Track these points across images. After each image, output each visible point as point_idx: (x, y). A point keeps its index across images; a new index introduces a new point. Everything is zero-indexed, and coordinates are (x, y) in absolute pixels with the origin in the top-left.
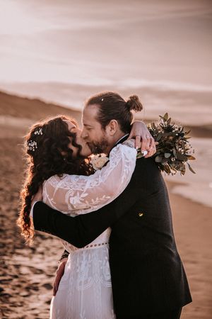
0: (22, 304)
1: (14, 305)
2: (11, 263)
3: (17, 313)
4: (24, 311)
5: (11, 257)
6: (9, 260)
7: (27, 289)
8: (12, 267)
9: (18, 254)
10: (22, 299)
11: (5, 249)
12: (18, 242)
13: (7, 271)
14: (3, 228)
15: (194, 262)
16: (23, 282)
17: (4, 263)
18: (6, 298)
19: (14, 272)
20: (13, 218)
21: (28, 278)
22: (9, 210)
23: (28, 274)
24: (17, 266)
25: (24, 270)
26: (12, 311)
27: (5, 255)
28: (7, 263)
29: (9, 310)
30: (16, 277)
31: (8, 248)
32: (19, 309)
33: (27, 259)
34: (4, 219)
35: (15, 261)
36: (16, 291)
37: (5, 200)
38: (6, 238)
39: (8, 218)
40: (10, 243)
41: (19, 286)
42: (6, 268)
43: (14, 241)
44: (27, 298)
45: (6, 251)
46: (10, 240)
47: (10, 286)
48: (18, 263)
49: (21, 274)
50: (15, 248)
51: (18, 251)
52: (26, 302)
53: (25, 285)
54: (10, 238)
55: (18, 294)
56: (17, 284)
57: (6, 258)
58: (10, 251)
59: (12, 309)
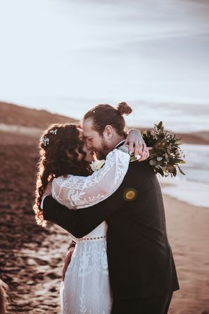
0: (29, 292)
1: (22, 292)
2: (19, 255)
3: (24, 299)
4: (30, 297)
5: (20, 250)
6: (17, 253)
7: (33, 278)
8: (20, 259)
9: (26, 247)
10: (28, 287)
11: (14, 242)
12: (26, 237)
13: (16, 263)
14: (13, 224)
15: (182, 255)
16: (30, 272)
17: (13, 255)
18: (15, 286)
19: (22, 263)
21: (34, 268)
22: (17, 209)
23: (34, 265)
24: (25, 258)
25: (31, 262)
26: (20, 298)
27: (14, 248)
28: (16, 255)
29: (17, 297)
30: (23, 267)
31: (17, 242)
32: (26, 296)
33: (33, 252)
34: (14, 216)
35: (23, 253)
36: (24, 280)
37: (15, 199)
38: (15, 233)
39: (17, 215)
40: (19, 238)
41: (26, 276)
42: (15, 259)
43: (23, 236)
44: (33, 287)
45: (15, 245)
46: (19, 235)
47: (18, 276)
48: (25, 255)
49: (28, 265)
50: (24, 242)
51: (26, 245)
52: (33, 290)
53: (31, 275)
54: (19, 233)
55: (25, 283)
56: (24, 273)
57: (15, 251)
58: (18, 244)
59: (20, 296)
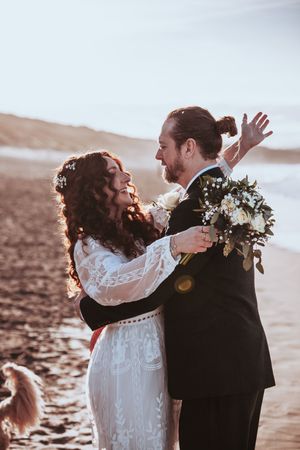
0: (73, 386)
1: (63, 388)
2: (58, 336)
3: (67, 397)
4: (76, 394)
5: (58, 328)
6: (54, 333)
7: (80, 367)
8: (59, 341)
9: (67, 324)
10: (73, 380)
11: (50, 318)
12: (66, 309)
13: (53, 347)
14: (47, 293)
16: (74, 359)
17: (49, 336)
18: (54, 380)
19: (62, 346)
20: (58, 280)
21: (79, 353)
22: (53, 270)
23: (79, 349)
24: (66, 340)
25: (74, 344)
26: (61, 396)
27: (49, 326)
28: (53, 336)
29: (57, 394)
30: (65, 353)
31: (54, 317)
32: (69, 393)
33: (78, 330)
34: (48, 281)
35: (62, 333)
36: (66, 371)
37: (48, 257)
38: (50, 305)
39: (52, 280)
40: (56, 311)
41: (69, 364)
42: (52, 342)
43: (62, 308)
44: (79, 379)
45: (51, 322)
46: (56, 308)
47: (58, 365)
48: (66, 336)
49: (70, 349)
50: (63, 317)
51: (66, 321)
52: (78, 384)
53: (76, 363)
54: (56, 305)
55: (67, 374)
56: (66, 361)
57: (51, 330)
58: (56, 321)
59: (62, 392)
